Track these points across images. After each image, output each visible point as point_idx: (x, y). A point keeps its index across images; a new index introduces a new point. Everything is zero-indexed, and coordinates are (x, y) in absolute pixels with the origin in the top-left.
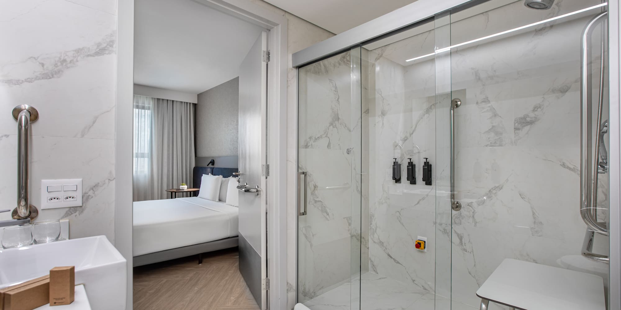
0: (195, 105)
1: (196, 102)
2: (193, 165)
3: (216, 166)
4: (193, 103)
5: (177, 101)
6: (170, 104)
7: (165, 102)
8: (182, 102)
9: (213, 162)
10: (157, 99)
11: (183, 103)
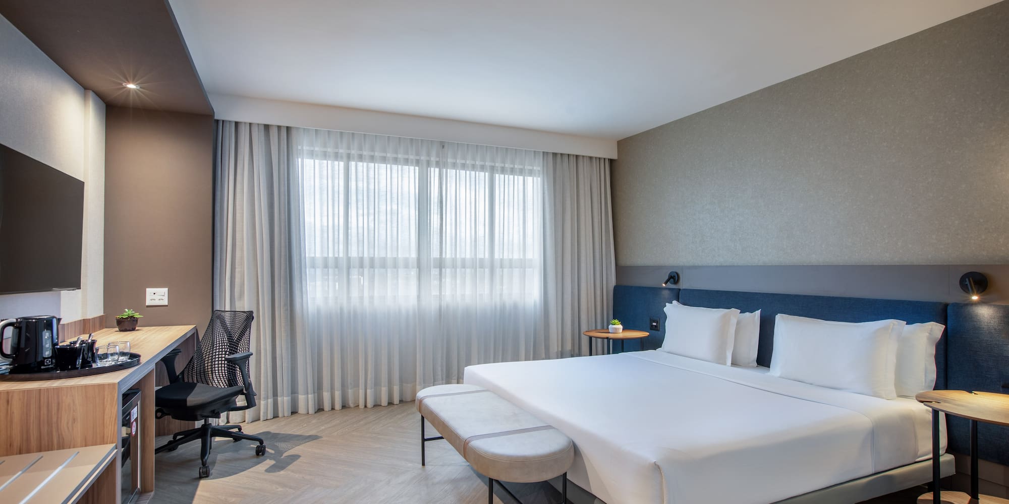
0: (612, 161)
1: (614, 156)
2: (613, 282)
3: (684, 284)
4: (609, 159)
5: (583, 156)
6: (573, 160)
7: (566, 158)
8: (591, 158)
9: (674, 278)
10: (553, 153)
11: (594, 159)
